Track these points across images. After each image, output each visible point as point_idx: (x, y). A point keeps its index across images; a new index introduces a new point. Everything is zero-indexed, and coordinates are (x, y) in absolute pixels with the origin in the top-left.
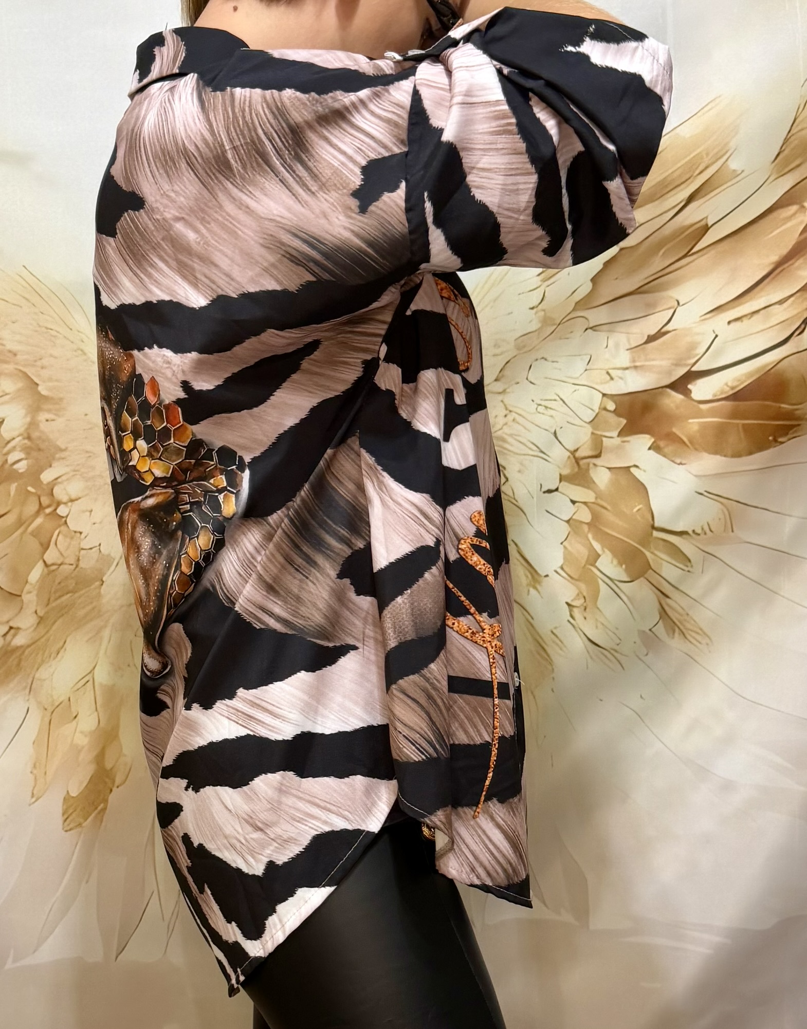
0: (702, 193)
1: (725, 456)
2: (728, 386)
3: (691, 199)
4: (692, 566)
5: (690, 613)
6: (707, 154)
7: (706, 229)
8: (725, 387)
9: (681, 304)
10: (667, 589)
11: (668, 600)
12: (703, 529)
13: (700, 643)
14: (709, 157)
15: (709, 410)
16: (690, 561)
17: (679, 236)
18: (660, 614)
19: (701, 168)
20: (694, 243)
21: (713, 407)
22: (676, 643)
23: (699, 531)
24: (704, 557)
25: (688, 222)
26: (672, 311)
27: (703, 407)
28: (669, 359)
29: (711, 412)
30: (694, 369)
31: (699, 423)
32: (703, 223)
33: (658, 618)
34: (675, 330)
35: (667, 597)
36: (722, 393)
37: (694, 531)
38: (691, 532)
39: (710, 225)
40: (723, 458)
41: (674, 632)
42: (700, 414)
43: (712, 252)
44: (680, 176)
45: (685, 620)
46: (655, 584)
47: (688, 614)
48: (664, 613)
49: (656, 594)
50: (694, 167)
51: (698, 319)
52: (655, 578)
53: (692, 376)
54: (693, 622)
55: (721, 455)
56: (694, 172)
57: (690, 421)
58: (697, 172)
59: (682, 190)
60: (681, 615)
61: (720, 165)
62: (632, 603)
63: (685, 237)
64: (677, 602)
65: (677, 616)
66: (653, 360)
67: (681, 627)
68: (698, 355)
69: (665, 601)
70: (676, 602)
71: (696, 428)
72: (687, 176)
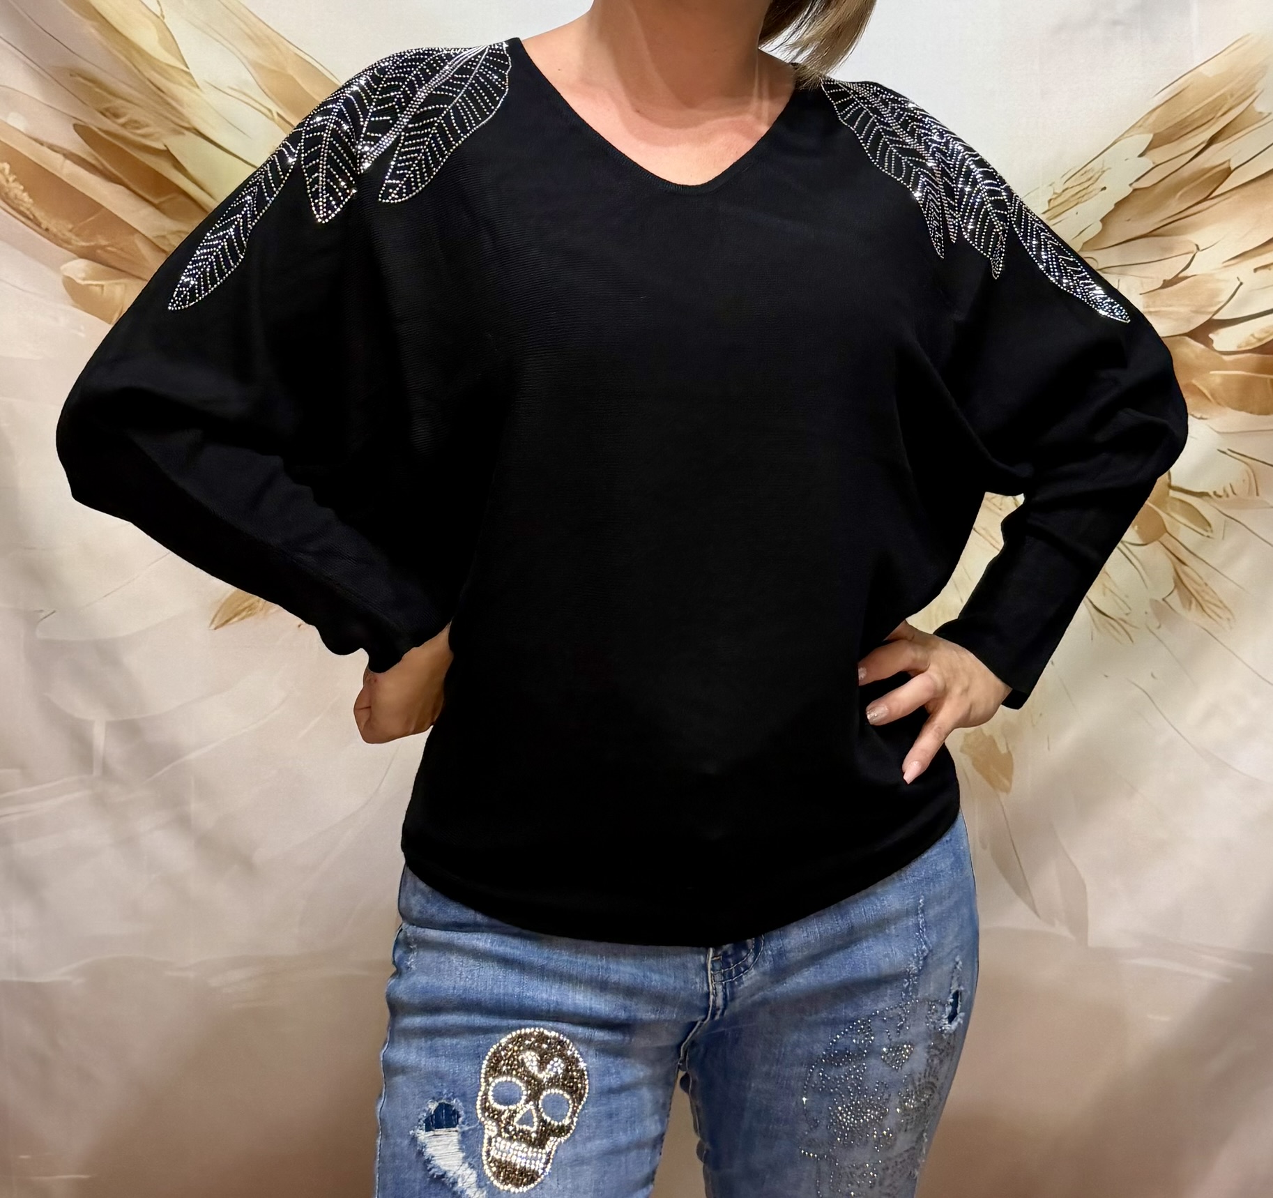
0: (1223, 136)
1: (1251, 413)
2: (1254, 337)
3: (1212, 141)
4: (1212, 531)
5: (1209, 583)
6: (1232, 96)
7: (1228, 172)
8: (1252, 338)
9: (1201, 248)
10: (1184, 555)
11: (1185, 568)
12: (1225, 491)
13: (1220, 618)
14: (1233, 99)
15: (1232, 362)
16: (1209, 525)
17: (1199, 178)
18: (1175, 582)
19: (1224, 110)
20: (1215, 186)
21: (1238, 360)
22: (1192, 616)
23: (1220, 492)
24: (1225, 521)
25: (1208, 165)
26: (1192, 255)
27: (1226, 358)
28: (1188, 305)
29: (1235, 365)
30: (1216, 317)
31: (1222, 375)
32: (1225, 166)
33: (1173, 586)
34: (1195, 275)
35: (1184, 563)
36: (1248, 344)
37: (1215, 493)
38: (1211, 494)
39: (1232, 168)
40: (1249, 415)
41: (1190, 603)
42: (1223, 366)
43: (1236, 196)
44: (1201, 117)
45: (1203, 591)
46: (1171, 548)
47: (1206, 584)
48: (1179, 582)
49: (1171, 560)
50: (1218, 108)
51: (1221, 266)
52: (1171, 544)
53: (1214, 324)
54: (1212, 593)
55: (1247, 412)
56: (1216, 114)
57: (1212, 372)
58: (1220, 114)
59: (1202, 132)
60: (1199, 585)
61: (1245, 107)
62: (1144, 569)
63: (1206, 180)
64: (1195, 570)
65: (1195, 586)
66: (1170, 306)
67: (1199, 598)
68: (1220, 302)
69: (1180, 568)
70: (1192, 569)
71: (1218, 380)
72: (1210, 117)
